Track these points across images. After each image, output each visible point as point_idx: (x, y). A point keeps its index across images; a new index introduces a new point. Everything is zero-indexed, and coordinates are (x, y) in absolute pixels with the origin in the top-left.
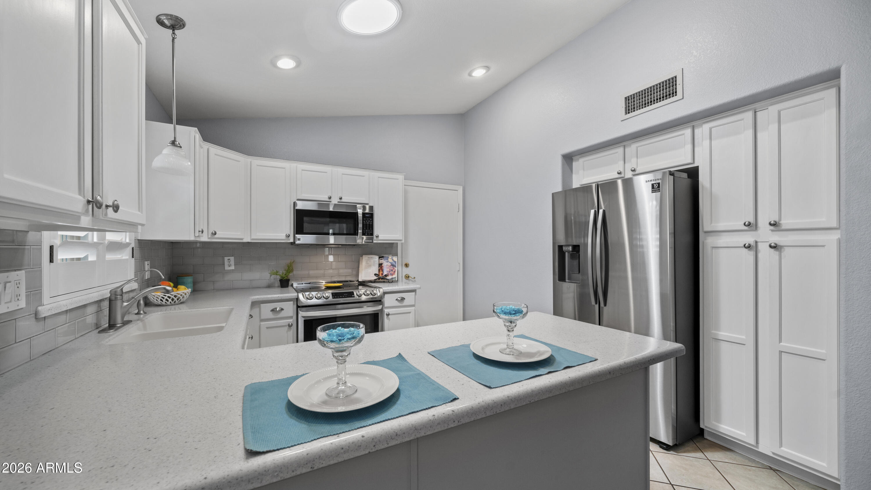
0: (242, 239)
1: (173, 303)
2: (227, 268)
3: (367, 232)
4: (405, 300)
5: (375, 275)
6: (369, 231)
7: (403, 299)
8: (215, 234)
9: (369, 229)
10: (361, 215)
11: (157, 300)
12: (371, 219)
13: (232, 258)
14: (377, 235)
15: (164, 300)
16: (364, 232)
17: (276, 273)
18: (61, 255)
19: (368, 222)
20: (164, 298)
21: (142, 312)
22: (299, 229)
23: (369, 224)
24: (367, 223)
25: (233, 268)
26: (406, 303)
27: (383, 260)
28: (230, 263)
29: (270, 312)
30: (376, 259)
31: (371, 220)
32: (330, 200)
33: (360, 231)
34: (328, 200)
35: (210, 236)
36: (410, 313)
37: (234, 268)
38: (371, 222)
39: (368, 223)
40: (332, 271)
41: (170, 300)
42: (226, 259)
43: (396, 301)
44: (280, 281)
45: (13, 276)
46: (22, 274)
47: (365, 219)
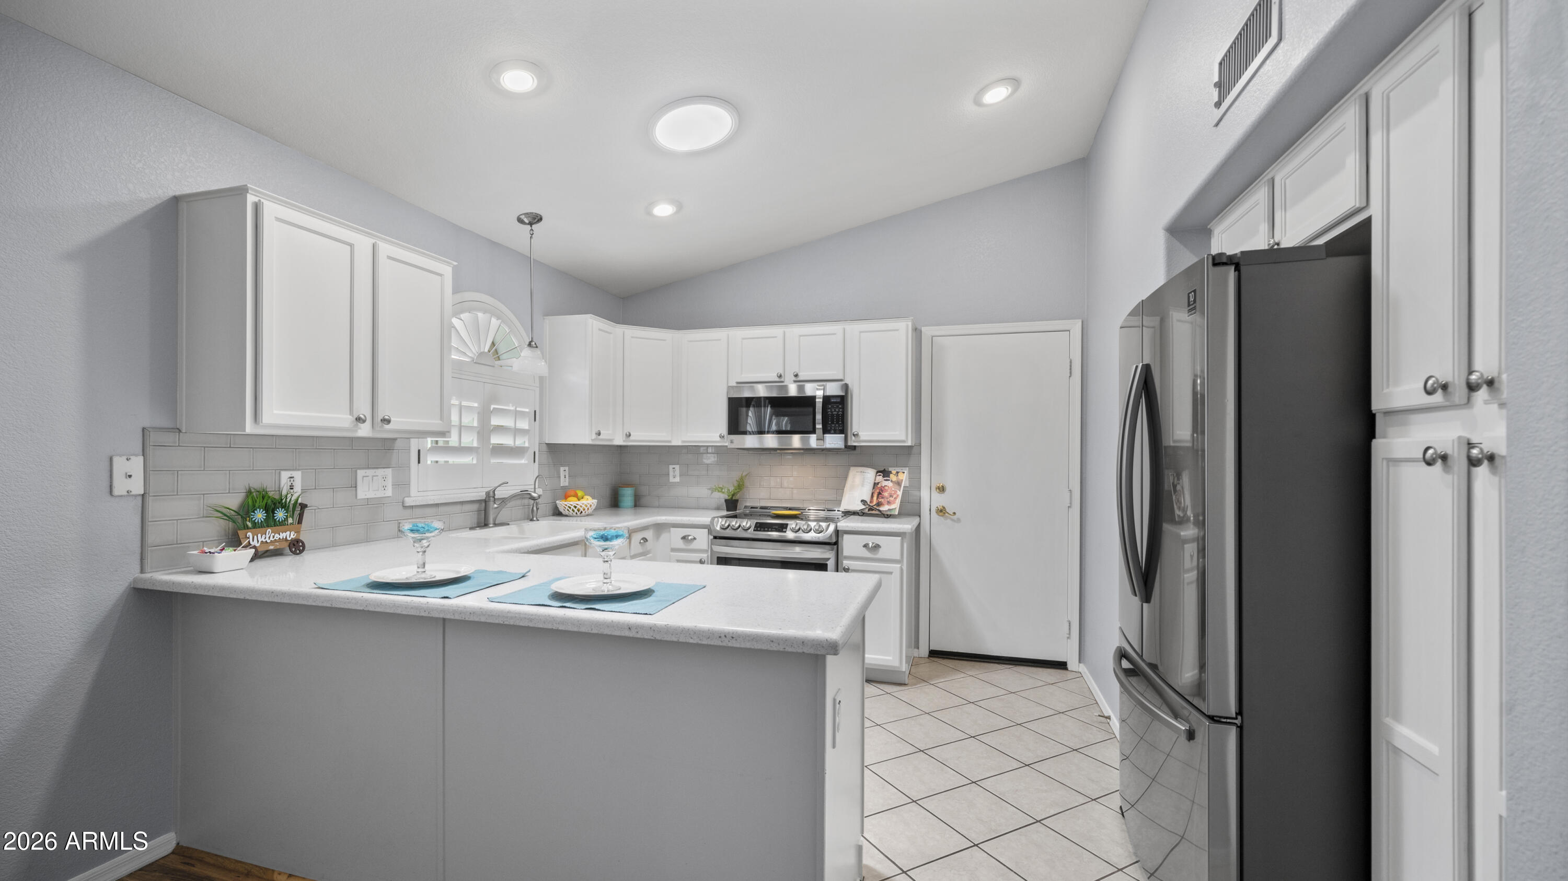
0: (670, 442)
1: (578, 513)
2: (672, 480)
3: (833, 428)
4: (880, 549)
5: (863, 502)
6: (837, 425)
7: (877, 547)
8: (630, 435)
9: (837, 423)
10: (821, 400)
11: (568, 510)
12: (840, 406)
13: (677, 467)
14: (855, 433)
15: (571, 510)
16: (829, 428)
17: (720, 490)
18: (429, 459)
19: (835, 411)
20: (570, 508)
21: (535, 519)
22: (735, 427)
23: (838, 415)
24: (834, 413)
25: (677, 479)
26: (881, 554)
27: (881, 476)
28: (675, 474)
29: (680, 539)
30: (870, 475)
31: (840, 408)
32: (782, 380)
33: (819, 426)
34: (777, 379)
35: (624, 439)
36: (891, 573)
37: (679, 481)
38: (841, 410)
39: (836, 413)
41: (576, 510)
42: (671, 467)
43: (864, 548)
44: (726, 501)
45: (380, 472)
46: (389, 472)
47: (830, 406)
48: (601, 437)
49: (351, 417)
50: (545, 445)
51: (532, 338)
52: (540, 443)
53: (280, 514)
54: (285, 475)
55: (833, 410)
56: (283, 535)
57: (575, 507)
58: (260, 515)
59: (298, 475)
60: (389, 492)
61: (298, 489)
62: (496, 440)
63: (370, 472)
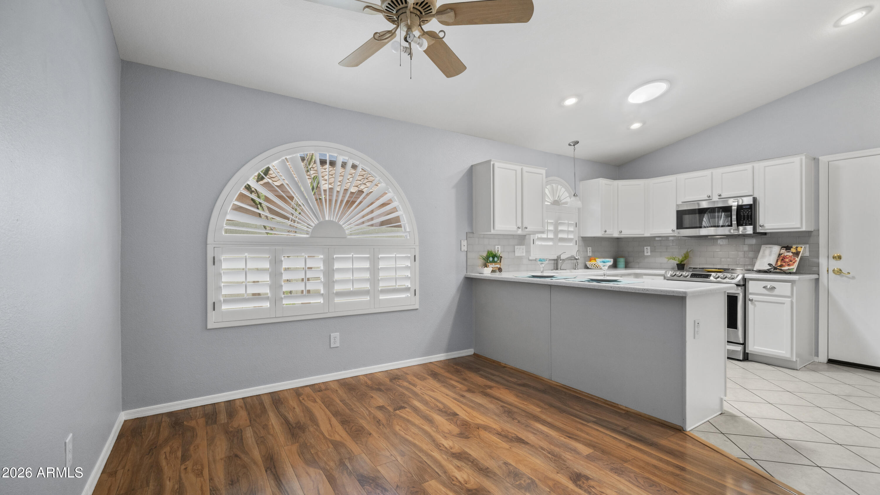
0: (643, 234)
1: (596, 268)
2: (646, 254)
3: (745, 223)
4: (776, 289)
5: (770, 265)
6: (747, 221)
7: (773, 288)
8: (621, 232)
9: (748, 219)
10: (736, 208)
11: (591, 266)
12: (750, 210)
13: (649, 248)
14: (761, 225)
15: (593, 266)
16: (742, 223)
17: (674, 259)
18: (538, 243)
19: (746, 213)
20: (592, 265)
21: (577, 269)
22: (680, 225)
23: (748, 215)
24: (745, 214)
25: (649, 254)
26: (776, 292)
27: (784, 250)
28: (647, 251)
30: (776, 249)
31: (749, 211)
32: (711, 198)
33: (734, 222)
34: (708, 198)
35: (619, 234)
36: (784, 303)
37: (650, 255)
38: (750, 212)
39: (747, 214)
40: (729, 260)
41: (595, 266)
42: (645, 248)
43: (764, 289)
44: (677, 264)
45: (522, 247)
46: (524, 247)
47: (742, 211)
48: (606, 233)
49: (516, 227)
50: (581, 238)
51: (575, 193)
52: (578, 237)
53: (496, 259)
54: (497, 247)
55: (745, 213)
56: (497, 266)
57: (595, 265)
58: (491, 259)
59: (499, 247)
60: (524, 254)
61: (500, 251)
62: (560, 236)
63: (519, 247)
